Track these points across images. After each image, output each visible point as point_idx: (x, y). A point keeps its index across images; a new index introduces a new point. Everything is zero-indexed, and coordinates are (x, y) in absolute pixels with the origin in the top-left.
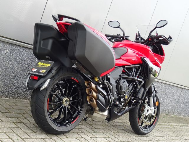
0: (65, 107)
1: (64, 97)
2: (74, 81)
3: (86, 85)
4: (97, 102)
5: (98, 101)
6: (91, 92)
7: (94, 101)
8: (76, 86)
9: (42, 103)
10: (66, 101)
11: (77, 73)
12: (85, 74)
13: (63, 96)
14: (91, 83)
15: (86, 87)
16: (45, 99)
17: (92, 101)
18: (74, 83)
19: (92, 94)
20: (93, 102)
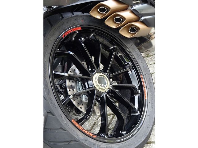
0: (110, 91)
1: (90, 80)
2: (72, 34)
3: (99, 17)
4: (143, 22)
5: (143, 18)
6: (119, 19)
7: (137, 24)
8: (85, 38)
9: (73, 143)
10: (100, 81)
11: (63, 17)
12: (76, 2)
13: (87, 80)
14: (103, 3)
15: (102, 21)
16: (70, 131)
17: (134, 30)
18: (76, 38)
19: (124, 19)
20: (138, 29)
